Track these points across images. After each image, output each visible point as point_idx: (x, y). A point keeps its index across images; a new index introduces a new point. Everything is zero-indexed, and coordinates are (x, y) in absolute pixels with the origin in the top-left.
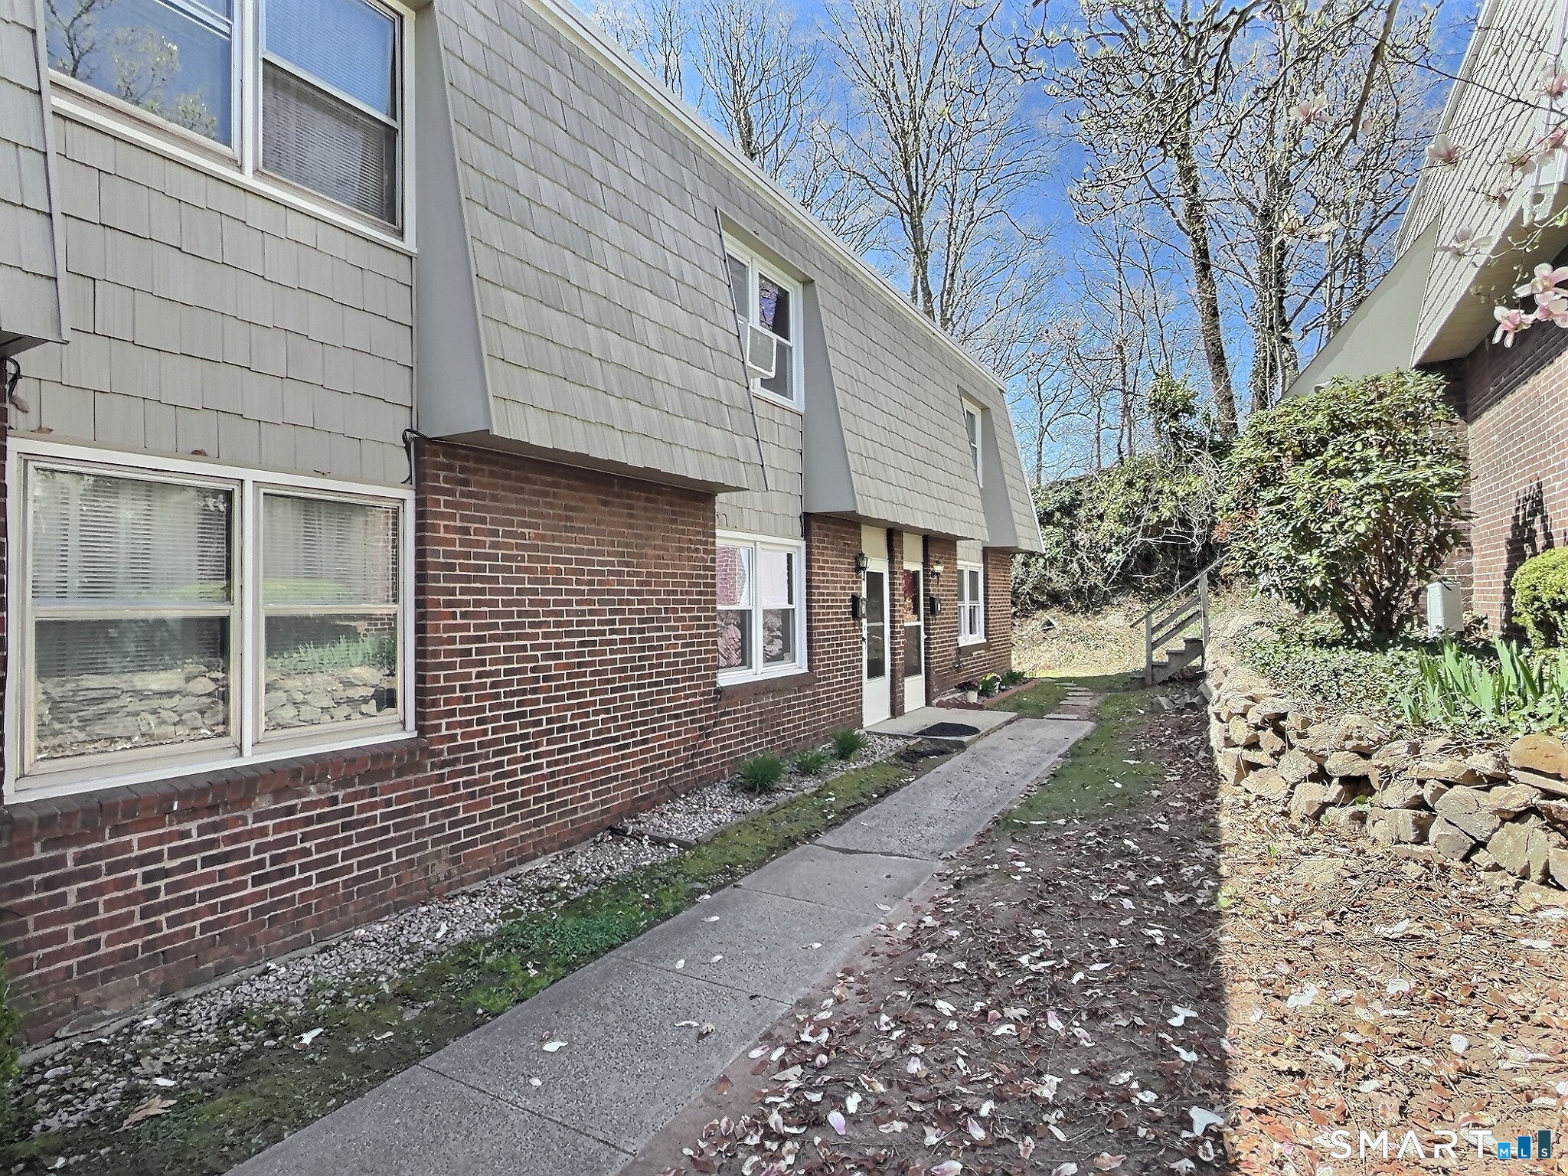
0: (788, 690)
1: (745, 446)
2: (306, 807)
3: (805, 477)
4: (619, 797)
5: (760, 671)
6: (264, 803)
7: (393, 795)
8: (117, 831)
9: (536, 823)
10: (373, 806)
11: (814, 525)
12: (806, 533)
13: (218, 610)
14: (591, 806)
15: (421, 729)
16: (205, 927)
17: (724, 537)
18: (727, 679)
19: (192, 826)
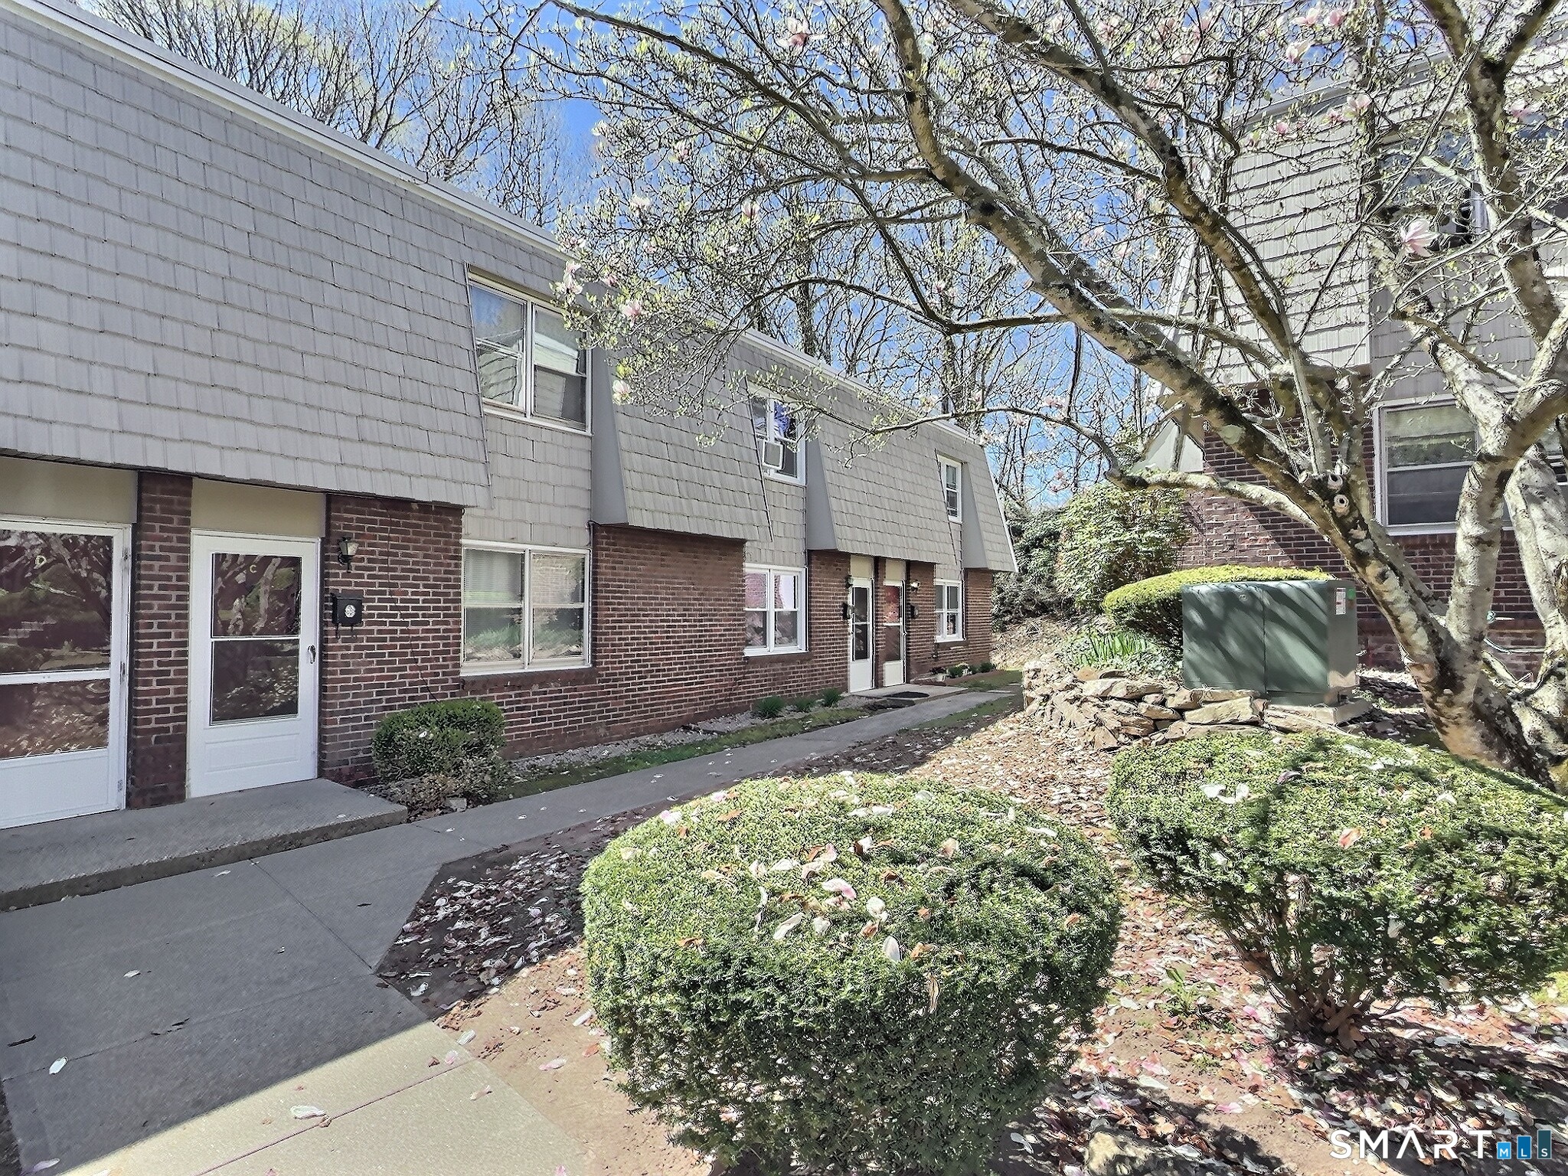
0: (793, 662)
1: (759, 516)
2: (551, 692)
3: (808, 526)
4: (688, 711)
5: (772, 649)
6: (536, 688)
7: (583, 690)
8: (491, 691)
9: (645, 717)
10: (575, 696)
11: (814, 557)
12: (809, 562)
13: (517, 605)
14: (671, 713)
15: (594, 663)
16: (517, 736)
17: (749, 568)
18: (749, 652)
19: (512, 693)
